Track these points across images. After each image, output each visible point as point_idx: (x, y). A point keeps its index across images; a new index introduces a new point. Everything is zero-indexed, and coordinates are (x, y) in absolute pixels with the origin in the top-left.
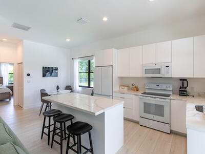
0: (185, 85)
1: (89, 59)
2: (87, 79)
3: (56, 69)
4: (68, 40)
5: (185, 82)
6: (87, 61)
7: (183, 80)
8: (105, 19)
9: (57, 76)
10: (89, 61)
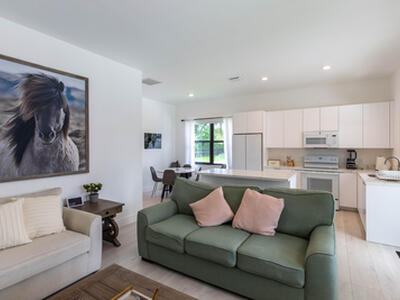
0: (353, 157)
1: (212, 121)
2: (209, 152)
3: (160, 136)
4: (191, 95)
5: (353, 154)
6: (208, 125)
7: (351, 151)
8: (265, 79)
9: (160, 147)
10: (212, 126)
